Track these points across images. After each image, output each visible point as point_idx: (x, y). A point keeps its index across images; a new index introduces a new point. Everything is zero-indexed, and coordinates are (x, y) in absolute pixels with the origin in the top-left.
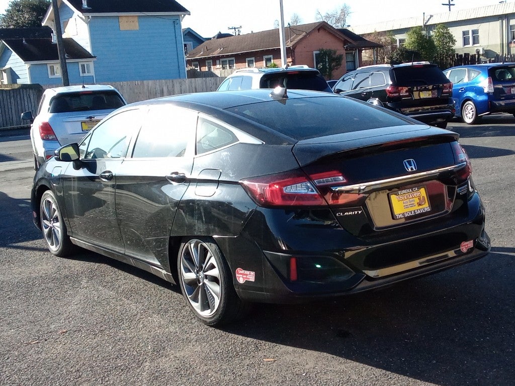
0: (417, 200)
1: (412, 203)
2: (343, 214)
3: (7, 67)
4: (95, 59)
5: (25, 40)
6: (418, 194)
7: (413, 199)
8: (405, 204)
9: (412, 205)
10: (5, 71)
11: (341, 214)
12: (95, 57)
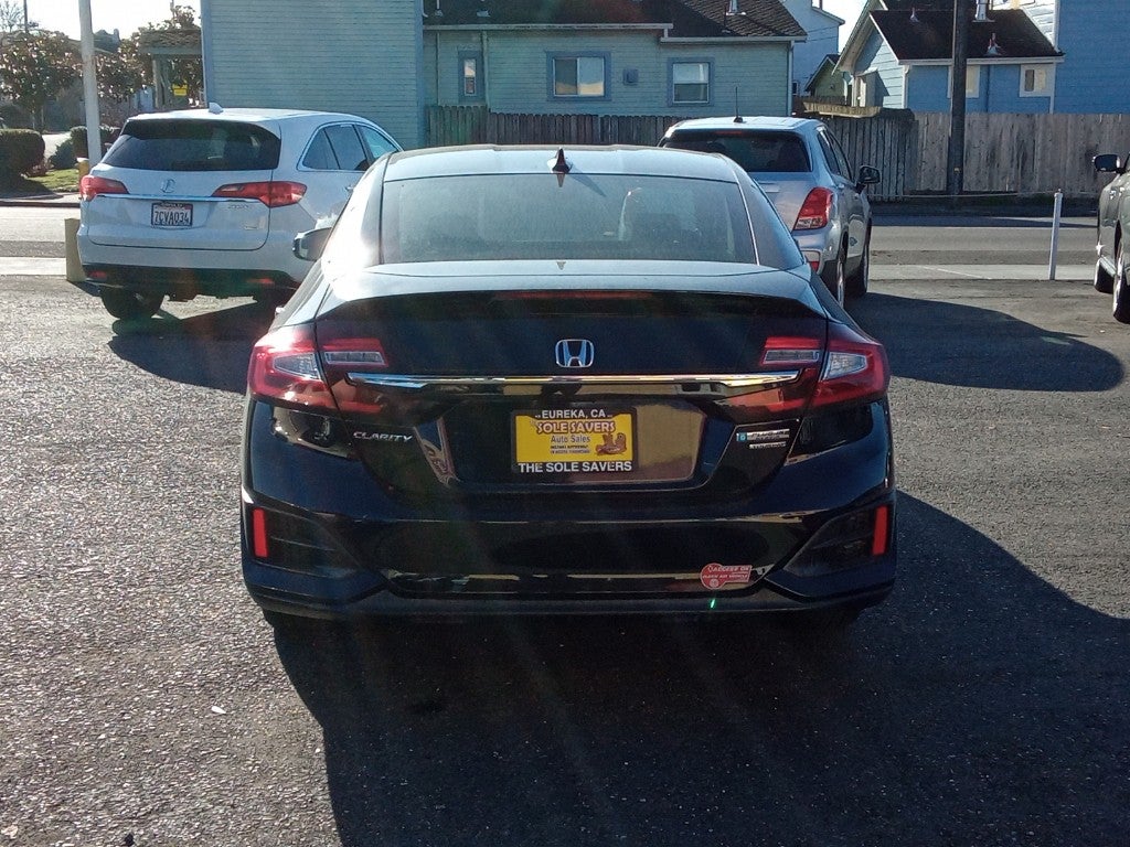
0: (597, 440)
1: (581, 443)
2: (369, 435)
3: (872, 69)
4: (1061, 60)
5: (917, 14)
6: (605, 425)
7: (586, 435)
8: (554, 444)
9: (583, 449)
10: (864, 78)
11: (364, 434)
12: (1061, 54)
